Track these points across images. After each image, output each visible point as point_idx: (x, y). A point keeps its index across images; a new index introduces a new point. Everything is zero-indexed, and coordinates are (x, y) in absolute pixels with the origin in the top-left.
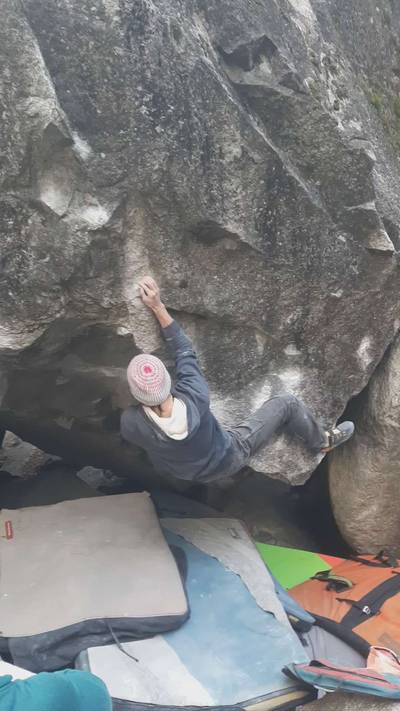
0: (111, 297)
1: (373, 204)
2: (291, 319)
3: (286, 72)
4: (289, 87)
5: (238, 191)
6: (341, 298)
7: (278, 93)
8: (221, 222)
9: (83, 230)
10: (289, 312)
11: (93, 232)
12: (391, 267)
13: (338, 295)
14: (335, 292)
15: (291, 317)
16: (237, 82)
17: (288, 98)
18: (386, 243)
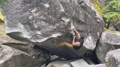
1: (96, 16)
5: (82, 16)
7: (84, 6)
10: (89, 29)
11: (68, 22)
13: (94, 27)
16: (80, 5)
18: (99, 21)
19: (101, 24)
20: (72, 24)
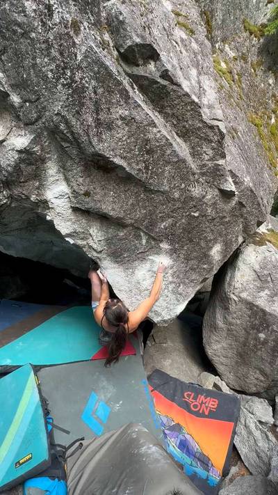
0: (37, 195)
1: (224, 161)
2: (164, 226)
3: (164, 69)
4: (166, 80)
5: (124, 139)
6: (198, 217)
7: (158, 82)
8: (108, 156)
9: (13, 150)
10: (163, 221)
11: (20, 152)
12: (234, 202)
13: (196, 215)
14: (195, 212)
15: (164, 224)
16: (130, 72)
17: (166, 86)
18: (230, 186)
19: (241, 204)
20: (52, 169)
